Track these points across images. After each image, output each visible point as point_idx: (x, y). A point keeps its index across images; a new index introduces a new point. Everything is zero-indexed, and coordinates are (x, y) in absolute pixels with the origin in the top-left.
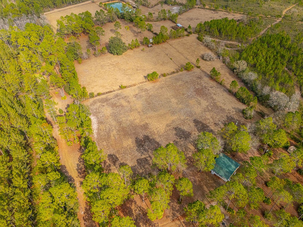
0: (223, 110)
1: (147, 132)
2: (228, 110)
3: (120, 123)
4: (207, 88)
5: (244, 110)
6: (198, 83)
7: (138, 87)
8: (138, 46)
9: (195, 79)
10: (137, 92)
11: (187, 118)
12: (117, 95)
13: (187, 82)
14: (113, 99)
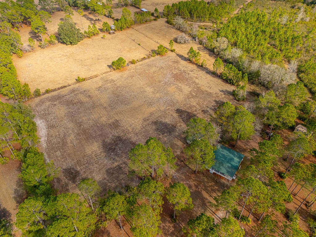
0: (209, 94)
1: (118, 131)
2: (216, 94)
3: (80, 124)
4: (187, 72)
5: (234, 91)
6: (175, 68)
8: (97, 34)
9: (171, 63)
11: (168, 108)
12: (73, 91)
13: (162, 68)
14: (68, 96)
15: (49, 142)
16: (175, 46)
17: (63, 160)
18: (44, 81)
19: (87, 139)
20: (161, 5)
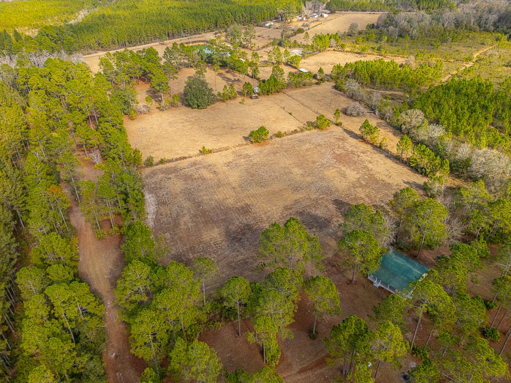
0: (387, 186)
1: (247, 218)
3: (198, 204)
4: (356, 153)
6: (339, 147)
7: (233, 152)
8: (235, 98)
9: (333, 140)
10: (231, 159)
11: (321, 196)
12: (195, 164)
13: (319, 145)
14: (187, 169)
15: (157, 220)
16: (343, 119)
17: (172, 244)
18: (159, 150)
19: (206, 223)
20: (329, 65)
